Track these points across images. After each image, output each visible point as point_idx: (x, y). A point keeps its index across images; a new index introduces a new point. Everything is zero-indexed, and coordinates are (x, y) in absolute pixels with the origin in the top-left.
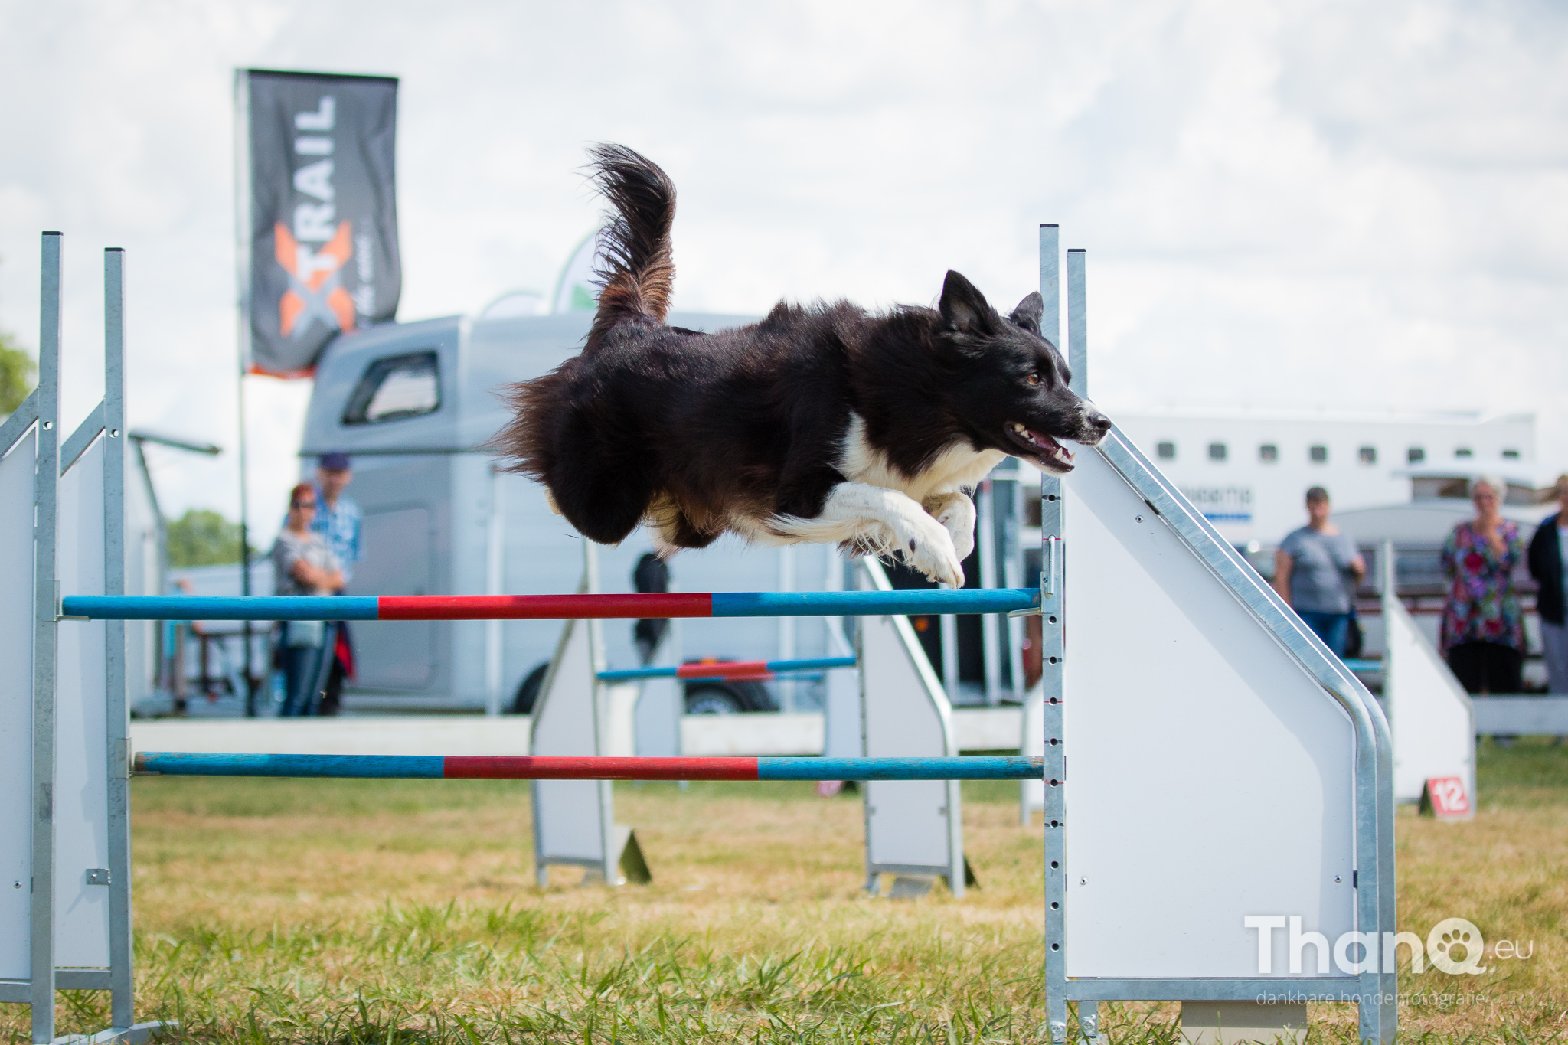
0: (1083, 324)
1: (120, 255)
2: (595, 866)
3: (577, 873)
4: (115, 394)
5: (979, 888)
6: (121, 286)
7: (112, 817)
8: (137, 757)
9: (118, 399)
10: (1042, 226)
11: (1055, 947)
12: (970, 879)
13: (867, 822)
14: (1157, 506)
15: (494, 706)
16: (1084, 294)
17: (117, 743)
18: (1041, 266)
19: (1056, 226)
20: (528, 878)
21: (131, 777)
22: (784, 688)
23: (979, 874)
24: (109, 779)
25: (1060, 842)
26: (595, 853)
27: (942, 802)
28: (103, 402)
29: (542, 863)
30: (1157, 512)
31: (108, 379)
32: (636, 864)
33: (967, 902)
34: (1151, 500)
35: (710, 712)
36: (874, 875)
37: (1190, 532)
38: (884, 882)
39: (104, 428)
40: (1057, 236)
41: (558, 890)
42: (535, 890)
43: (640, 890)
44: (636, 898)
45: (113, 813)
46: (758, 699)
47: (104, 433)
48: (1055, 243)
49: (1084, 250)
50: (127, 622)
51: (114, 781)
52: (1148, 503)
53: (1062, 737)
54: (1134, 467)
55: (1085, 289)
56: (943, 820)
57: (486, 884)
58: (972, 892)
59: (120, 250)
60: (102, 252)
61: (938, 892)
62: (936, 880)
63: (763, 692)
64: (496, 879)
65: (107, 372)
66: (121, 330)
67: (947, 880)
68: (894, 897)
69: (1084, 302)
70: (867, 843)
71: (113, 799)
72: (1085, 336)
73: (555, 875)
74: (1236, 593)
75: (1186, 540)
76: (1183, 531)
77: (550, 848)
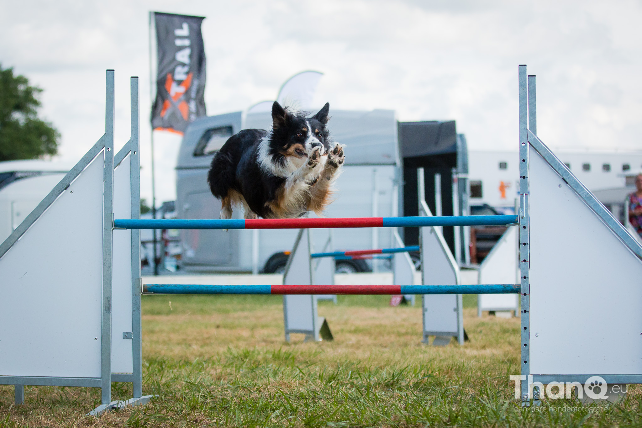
0: (535, 106)
1: (137, 80)
2: (310, 334)
3: (302, 336)
4: (135, 137)
5: (470, 341)
6: (138, 93)
7: (133, 311)
8: (144, 286)
9: (136, 139)
10: (519, 65)
11: (525, 362)
12: (466, 338)
13: (424, 315)
14: (567, 180)
15: (256, 270)
16: (535, 94)
17: (135, 281)
18: (519, 82)
19: (526, 65)
20: (282, 338)
21: (141, 295)
22: (374, 262)
23: (470, 336)
24: (133, 296)
25: (528, 319)
26: (310, 328)
27: (455, 306)
28: (130, 140)
29: (288, 332)
30: (567, 183)
31: (132, 131)
32: (326, 332)
33: (466, 347)
34: (565, 178)
35: (344, 272)
36: (426, 336)
37: (581, 191)
38: (431, 339)
39: (131, 151)
40: (526, 69)
41: (295, 343)
42: (286, 343)
43: (329, 343)
44: (328, 346)
45: (134, 309)
46: (364, 267)
47: (130, 153)
48: (525, 72)
49: (535, 76)
50: (142, 230)
51: (135, 296)
52: (564, 179)
53: (528, 276)
54: (558, 164)
55: (535, 92)
56: (455, 314)
57: (265, 341)
58: (467, 343)
59: (137, 77)
60: (130, 78)
61: (453, 343)
62: (452, 339)
63: (366, 264)
64: (269, 339)
65: (131, 128)
66: (138, 111)
67: (456, 338)
68: (435, 345)
69: (535, 97)
70: (424, 323)
71: (134, 304)
72: (536, 111)
73: (293, 337)
74: (600, 216)
75: (579, 195)
76: (578, 191)
77: (291, 326)
